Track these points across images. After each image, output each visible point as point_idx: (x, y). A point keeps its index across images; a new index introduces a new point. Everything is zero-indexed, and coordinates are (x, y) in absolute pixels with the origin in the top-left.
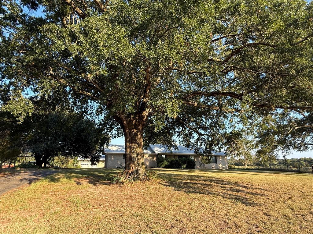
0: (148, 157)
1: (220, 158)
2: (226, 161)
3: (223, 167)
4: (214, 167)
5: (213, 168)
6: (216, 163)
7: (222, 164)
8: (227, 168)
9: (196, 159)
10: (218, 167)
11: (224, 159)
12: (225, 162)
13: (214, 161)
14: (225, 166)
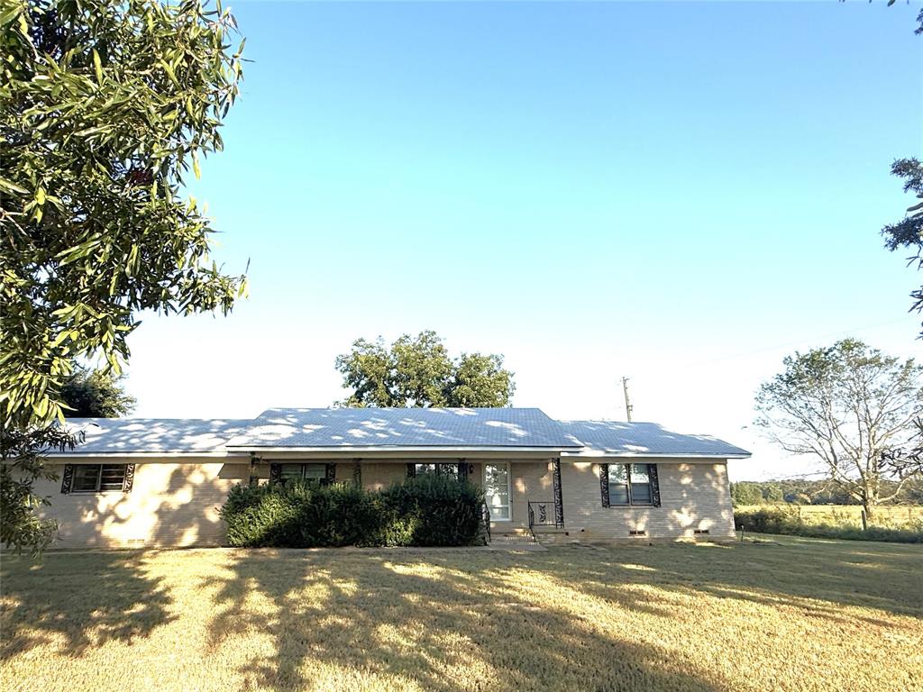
0: (221, 475)
1: (682, 475)
2: (721, 489)
3: (704, 525)
4: (640, 527)
5: (633, 533)
6: (658, 504)
7: (692, 505)
8: (733, 534)
9: (525, 483)
10: (671, 528)
11: (709, 476)
12: (716, 494)
13: (645, 491)
14: (718, 519)
